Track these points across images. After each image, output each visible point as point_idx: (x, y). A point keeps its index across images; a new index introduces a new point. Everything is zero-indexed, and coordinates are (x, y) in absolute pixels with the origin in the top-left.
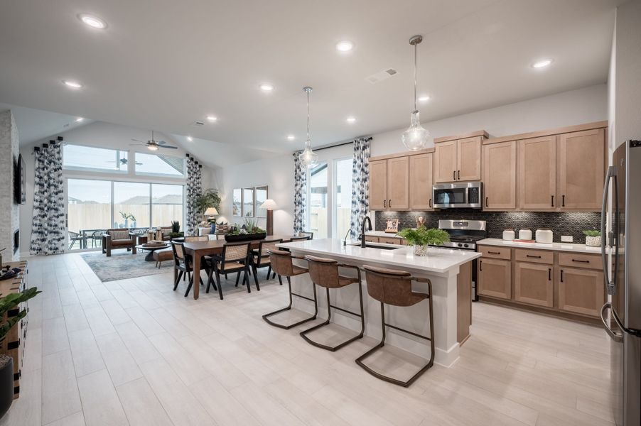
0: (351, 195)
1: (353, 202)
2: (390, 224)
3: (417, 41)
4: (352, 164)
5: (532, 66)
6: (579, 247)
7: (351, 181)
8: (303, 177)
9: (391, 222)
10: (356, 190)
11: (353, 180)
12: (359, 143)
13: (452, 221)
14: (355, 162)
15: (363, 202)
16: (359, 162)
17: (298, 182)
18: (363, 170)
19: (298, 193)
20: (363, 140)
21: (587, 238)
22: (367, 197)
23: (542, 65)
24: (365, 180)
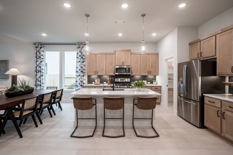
0: (76, 68)
1: (77, 71)
2: (96, 81)
3: (143, 15)
4: (76, 54)
5: (152, 34)
6: (151, 85)
7: (76, 62)
8: (42, 57)
9: (97, 80)
10: (78, 66)
11: (77, 61)
12: (80, 45)
13: (120, 79)
14: (78, 53)
15: (82, 72)
16: (80, 54)
17: (38, 60)
18: (82, 58)
19: (38, 66)
20: (82, 44)
21: (154, 82)
22: (84, 70)
23: (154, 35)
24: (83, 62)
